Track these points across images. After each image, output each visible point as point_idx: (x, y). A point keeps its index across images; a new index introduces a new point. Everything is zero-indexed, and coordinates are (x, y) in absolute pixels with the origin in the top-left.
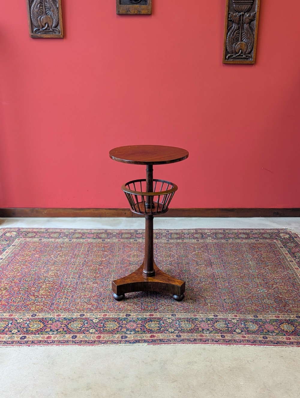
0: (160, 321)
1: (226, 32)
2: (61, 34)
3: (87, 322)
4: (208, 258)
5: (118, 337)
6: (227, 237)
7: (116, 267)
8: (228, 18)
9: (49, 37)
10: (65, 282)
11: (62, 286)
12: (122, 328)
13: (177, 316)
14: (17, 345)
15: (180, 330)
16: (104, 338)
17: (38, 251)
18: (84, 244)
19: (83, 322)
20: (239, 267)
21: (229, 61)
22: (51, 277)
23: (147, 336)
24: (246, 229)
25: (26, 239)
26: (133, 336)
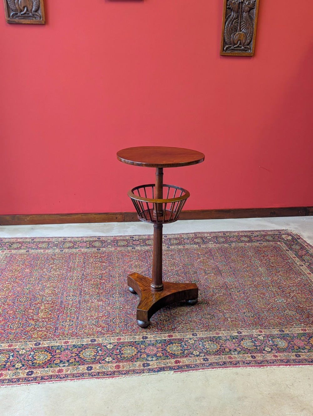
0: (181, 343)
1: (224, 21)
2: (43, 20)
3: (100, 348)
4: (215, 265)
5: (140, 365)
6: (229, 241)
7: (118, 280)
8: (227, 5)
9: (29, 23)
10: (66, 302)
11: (63, 306)
12: (141, 354)
13: (198, 335)
14: (24, 383)
15: (206, 353)
16: (123, 368)
17: (28, 265)
18: (78, 255)
19: (96, 350)
20: (249, 274)
21: (227, 53)
22: (49, 296)
23: (171, 362)
24: (246, 232)
25: (11, 251)
26: (155, 363)
